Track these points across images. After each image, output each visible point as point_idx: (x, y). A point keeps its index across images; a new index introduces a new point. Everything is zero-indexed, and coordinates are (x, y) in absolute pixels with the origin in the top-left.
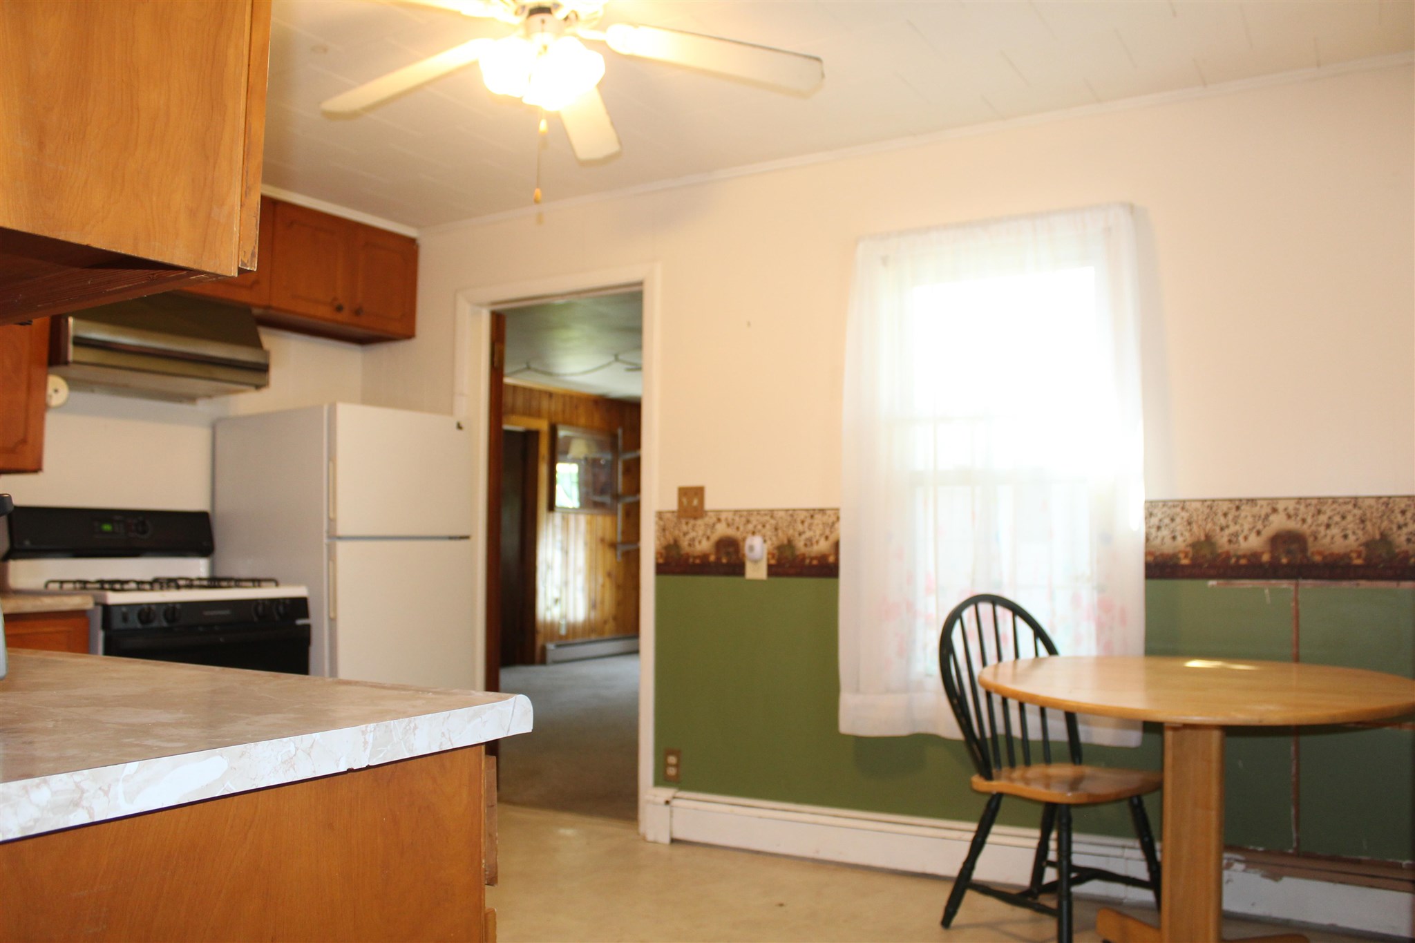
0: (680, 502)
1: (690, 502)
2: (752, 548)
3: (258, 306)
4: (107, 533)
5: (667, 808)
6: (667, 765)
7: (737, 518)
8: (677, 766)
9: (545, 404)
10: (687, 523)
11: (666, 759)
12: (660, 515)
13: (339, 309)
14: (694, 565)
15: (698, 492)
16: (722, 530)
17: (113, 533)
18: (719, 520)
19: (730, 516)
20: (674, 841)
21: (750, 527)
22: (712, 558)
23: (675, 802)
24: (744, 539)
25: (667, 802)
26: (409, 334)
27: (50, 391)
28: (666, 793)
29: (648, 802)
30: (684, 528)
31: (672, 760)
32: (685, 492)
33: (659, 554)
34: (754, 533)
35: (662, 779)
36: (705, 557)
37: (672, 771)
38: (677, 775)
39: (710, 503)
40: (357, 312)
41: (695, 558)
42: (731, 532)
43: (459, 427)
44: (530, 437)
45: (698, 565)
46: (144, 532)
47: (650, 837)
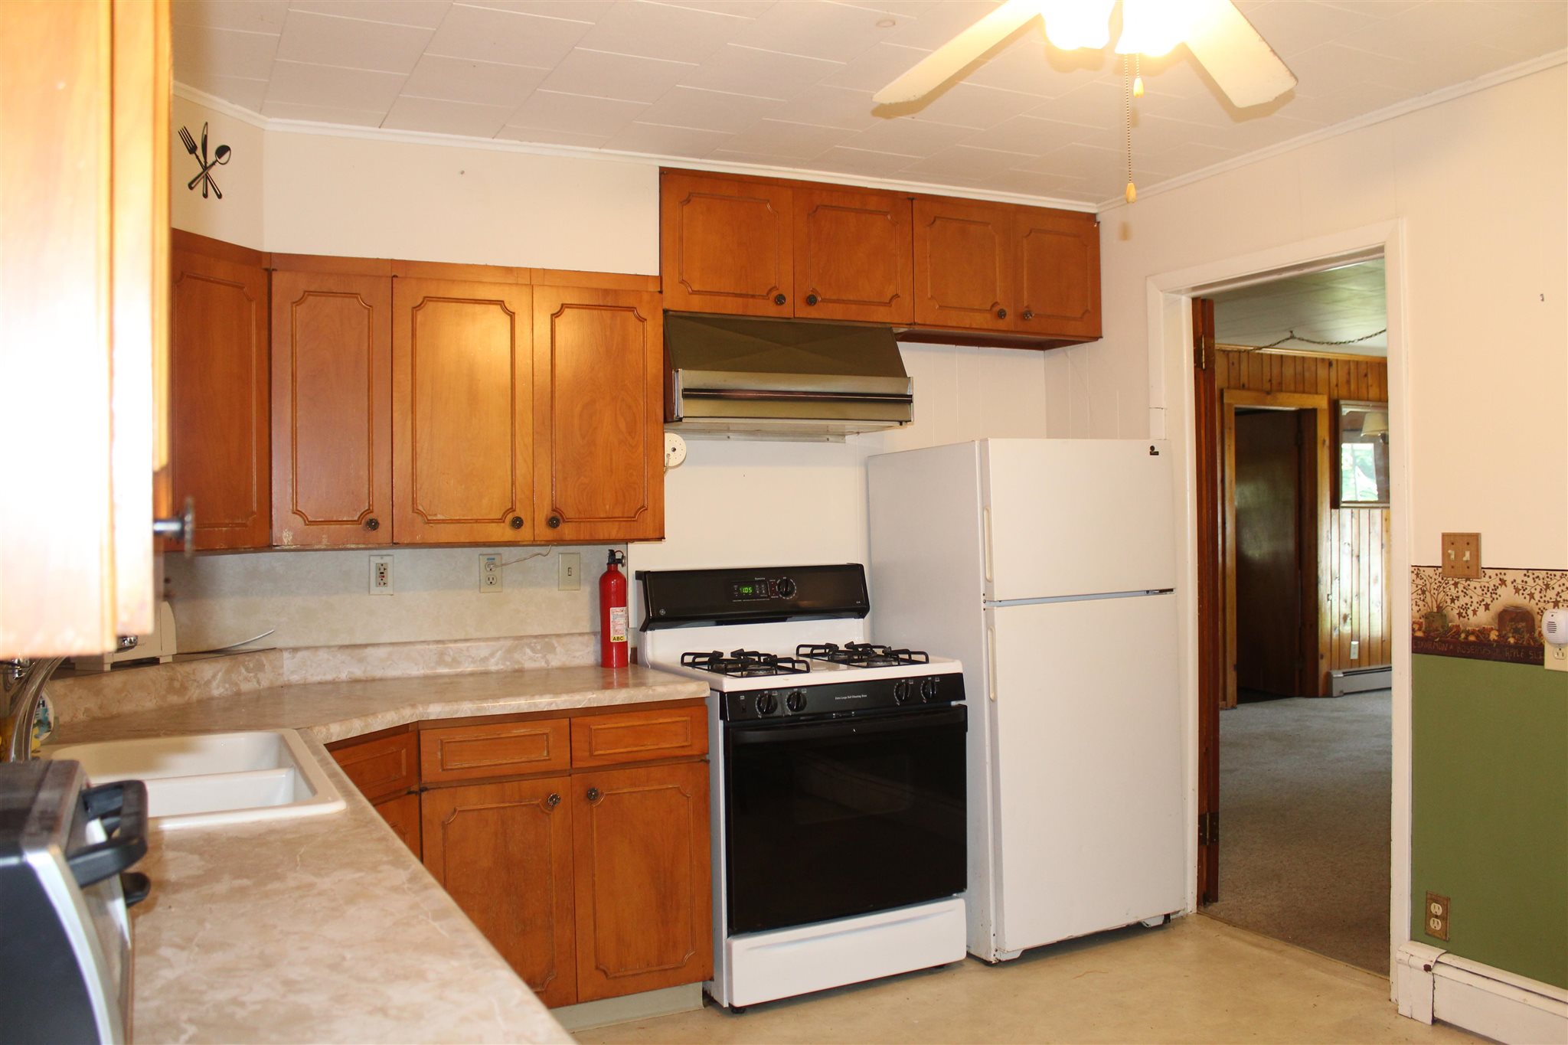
0: (1445, 555)
1: (1459, 555)
2: (1552, 627)
3: (899, 324)
4: (747, 596)
5: (1428, 975)
6: (1429, 915)
7: (1530, 581)
8: (1443, 918)
9: (1322, 372)
10: (1456, 585)
11: (1428, 908)
12: (1417, 570)
13: (1001, 314)
14: (1467, 643)
15: (1472, 541)
16: (1507, 597)
17: (754, 595)
18: (1503, 582)
19: (1519, 577)
20: (1435, 1021)
21: (1551, 594)
22: (1494, 636)
23: (1438, 970)
24: (1541, 612)
25: (1427, 968)
26: (1094, 334)
27: (668, 449)
28: (1427, 953)
29: (1400, 962)
30: (1453, 592)
31: (1437, 909)
32: (1450, 540)
33: (1416, 626)
34: (1556, 604)
35: (1421, 933)
36: (1483, 633)
37: (1436, 925)
38: (1445, 930)
39: (1489, 557)
40: (1024, 316)
41: (1468, 633)
42: (1520, 600)
43: (1153, 452)
44: (1305, 418)
45: (1473, 643)
46: (787, 594)
47: (1404, 1010)
